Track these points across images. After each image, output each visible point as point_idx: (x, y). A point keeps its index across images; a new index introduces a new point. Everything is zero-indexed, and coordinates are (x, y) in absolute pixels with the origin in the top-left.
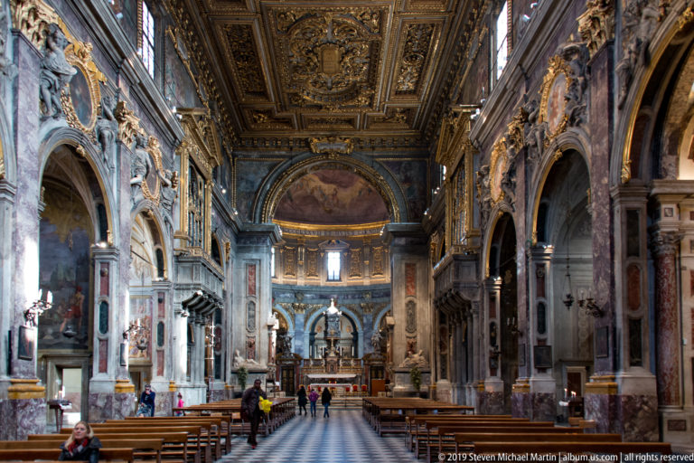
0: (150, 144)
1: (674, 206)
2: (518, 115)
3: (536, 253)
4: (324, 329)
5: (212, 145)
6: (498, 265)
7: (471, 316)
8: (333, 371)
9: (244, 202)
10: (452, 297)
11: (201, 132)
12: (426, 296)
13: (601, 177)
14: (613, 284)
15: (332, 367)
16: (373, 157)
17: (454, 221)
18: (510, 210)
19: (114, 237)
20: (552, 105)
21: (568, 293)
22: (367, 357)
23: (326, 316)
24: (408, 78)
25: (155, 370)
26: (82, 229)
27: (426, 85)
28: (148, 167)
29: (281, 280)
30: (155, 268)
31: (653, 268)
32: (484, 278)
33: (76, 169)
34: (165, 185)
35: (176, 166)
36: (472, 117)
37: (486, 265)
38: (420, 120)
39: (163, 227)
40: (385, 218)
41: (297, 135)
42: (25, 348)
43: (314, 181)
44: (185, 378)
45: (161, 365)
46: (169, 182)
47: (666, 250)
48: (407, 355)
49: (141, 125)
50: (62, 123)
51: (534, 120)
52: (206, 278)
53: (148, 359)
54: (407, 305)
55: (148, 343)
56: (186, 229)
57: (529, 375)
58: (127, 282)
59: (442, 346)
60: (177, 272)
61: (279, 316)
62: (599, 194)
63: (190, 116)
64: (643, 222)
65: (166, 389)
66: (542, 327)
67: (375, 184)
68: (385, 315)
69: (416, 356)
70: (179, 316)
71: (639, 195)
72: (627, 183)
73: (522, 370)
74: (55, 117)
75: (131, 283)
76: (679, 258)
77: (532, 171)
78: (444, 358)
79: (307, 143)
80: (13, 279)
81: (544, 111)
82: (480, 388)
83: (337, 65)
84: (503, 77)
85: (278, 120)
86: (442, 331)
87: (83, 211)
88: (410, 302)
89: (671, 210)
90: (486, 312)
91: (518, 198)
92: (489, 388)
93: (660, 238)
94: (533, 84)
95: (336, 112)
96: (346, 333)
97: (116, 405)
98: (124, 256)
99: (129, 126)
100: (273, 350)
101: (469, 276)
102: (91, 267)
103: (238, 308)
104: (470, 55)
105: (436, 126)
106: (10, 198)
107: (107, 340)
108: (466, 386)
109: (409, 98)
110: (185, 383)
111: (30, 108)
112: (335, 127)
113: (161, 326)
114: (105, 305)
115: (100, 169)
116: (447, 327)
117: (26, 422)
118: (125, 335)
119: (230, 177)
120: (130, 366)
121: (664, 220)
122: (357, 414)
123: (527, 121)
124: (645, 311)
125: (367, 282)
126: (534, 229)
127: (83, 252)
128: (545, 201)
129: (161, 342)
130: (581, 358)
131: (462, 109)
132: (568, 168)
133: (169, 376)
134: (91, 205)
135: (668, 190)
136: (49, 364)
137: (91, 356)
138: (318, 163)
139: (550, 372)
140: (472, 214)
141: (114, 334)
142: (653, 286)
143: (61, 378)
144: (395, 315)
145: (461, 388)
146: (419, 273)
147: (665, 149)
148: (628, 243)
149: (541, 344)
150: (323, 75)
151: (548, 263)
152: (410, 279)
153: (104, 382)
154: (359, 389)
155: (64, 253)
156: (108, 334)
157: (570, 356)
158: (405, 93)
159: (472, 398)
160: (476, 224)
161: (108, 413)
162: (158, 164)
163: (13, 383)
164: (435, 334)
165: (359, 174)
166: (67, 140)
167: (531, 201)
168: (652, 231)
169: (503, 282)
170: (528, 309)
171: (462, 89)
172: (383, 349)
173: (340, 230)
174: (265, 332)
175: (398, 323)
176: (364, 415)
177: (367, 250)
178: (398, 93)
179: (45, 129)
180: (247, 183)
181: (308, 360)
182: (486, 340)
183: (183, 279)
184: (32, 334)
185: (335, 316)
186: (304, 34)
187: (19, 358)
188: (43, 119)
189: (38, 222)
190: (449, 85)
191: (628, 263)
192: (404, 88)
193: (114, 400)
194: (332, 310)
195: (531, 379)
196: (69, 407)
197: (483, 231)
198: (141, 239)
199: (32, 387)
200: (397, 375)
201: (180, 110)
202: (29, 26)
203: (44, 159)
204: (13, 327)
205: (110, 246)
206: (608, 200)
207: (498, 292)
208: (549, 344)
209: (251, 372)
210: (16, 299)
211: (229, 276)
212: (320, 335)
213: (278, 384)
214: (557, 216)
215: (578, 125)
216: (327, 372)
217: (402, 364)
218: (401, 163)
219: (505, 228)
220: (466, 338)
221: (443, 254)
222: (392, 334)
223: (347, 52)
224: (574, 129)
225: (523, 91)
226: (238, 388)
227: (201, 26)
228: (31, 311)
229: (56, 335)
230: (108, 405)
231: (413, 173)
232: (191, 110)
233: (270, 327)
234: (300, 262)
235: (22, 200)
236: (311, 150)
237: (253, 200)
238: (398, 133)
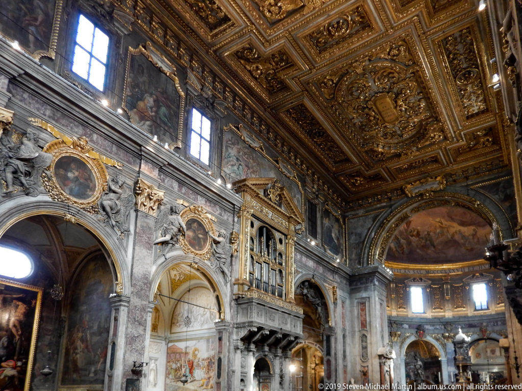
16: (467, 186)
24: (474, 98)
34: (218, 243)
46: (221, 240)
83: (395, 110)
95: (414, 155)
109: (483, 117)
138: (415, 205)
150: (388, 125)
158: (477, 114)
165: (458, 205)
178: (471, 117)
180: (355, 235)
192: (475, 109)
223: (397, 95)
234: (447, 297)
236: (407, 196)
237: (361, 248)
238: (489, 157)
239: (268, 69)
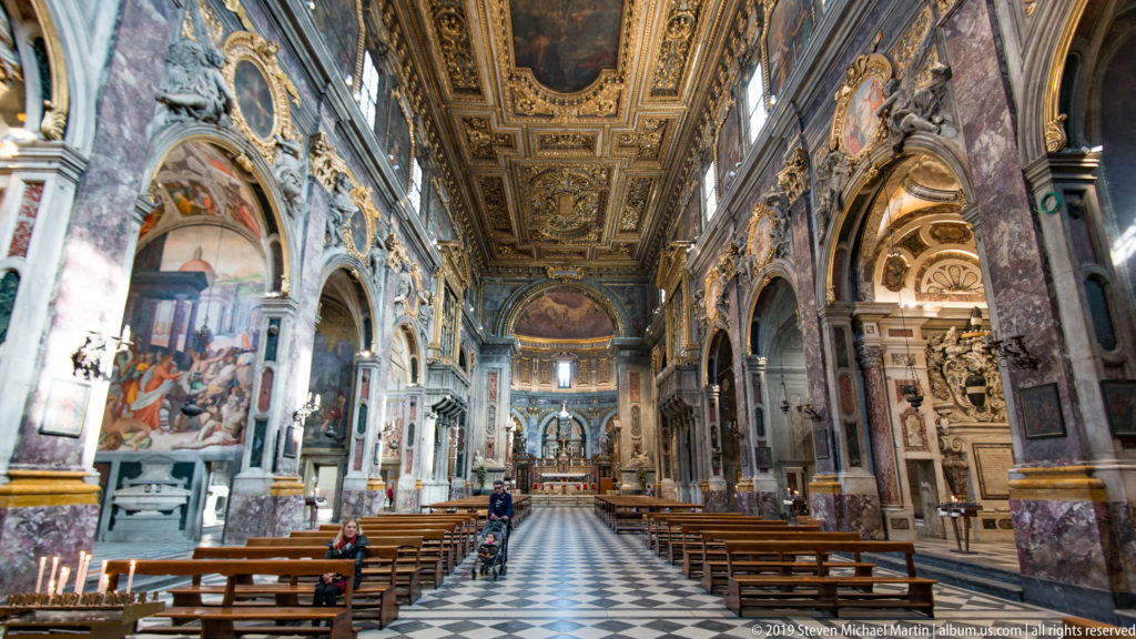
0: (413, 269)
1: (875, 325)
2: (729, 249)
3: (752, 363)
4: (555, 430)
5: (464, 271)
6: (715, 375)
7: (693, 420)
8: (564, 470)
9: (489, 319)
10: (676, 402)
11: (455, 260)
12: (650, 401)
13: (809, 299)
14: (827, 392)
15: (564, 467)
16: (600, 282)
17: (674, 336)
18: (725, 327)
19: (376, 347)
20: (758, 241)
21: (784, 399)
22: (595, 457)
23: (559, 420)
24: (631, 220)
25: (403, 468)
26: (348, 340)
27: (645, 225)
28: (410, 288)
29: (518, 386)
30: (409, 375)
31: (861, 378)
32: (703, 386)
33: (349, 289)
34: (423, 303)
35: (433, 287)
36: (688, 250)
37: (705, 375)
38: (640, 253)
39: (419, 339)
40: (610, 333)
41: (536, 264)
42: (290, 448)
43: (548, 303)
44: (431, 476)
45: (410, 463)
46: (427, 301)
47: (871, 362)
48: (633, 456)
49: (407, 254)
50: (342, 250)
51: (743, 253)
52: (455, 384)
53: (397, 458)
54: (632, 410)
55: (399, 443)
56: (439, 340)
57: (752, 475)
58: (385, 387)
59: (666, 447)
60: (429, 378)
61: (516, 419)
62: (808, 313)
63: (447, 247)
64: (849, 338)
65: (412, 486)
66: (761, 431)
67: (603, 305)
68: (611, 419)
69: (641, 456)
70: (428, 418)
71: (844, 315)
72: (832, 304)
73: (745, 470)
74: (336, 246)
75: (388, 389)
76: (884, 370)
77: (743, 294)
78: (667, 459)
79: (544, 270)
80: (287, 383)
81: (751, 245)
82: (705, 486)
83: (572, 209)
84: (713, 219)
85: (520, 252)
86: (665, 433)
87: (352, 325)
88: (635, 407)
89: (873, 327)
90: (707, 416)
91: (732, 316)
92: (713, 487)
93: (865, 352)
94: (740, 225)
95: (569, 245)
96: (575, 435)
97: (367, 501)
98: (384, 364)
99: (397, 254)
100: (511, 450)
101: (690, 384)
102: (354, 373)
103: (479, 411)
104: (683, 202)
105: (655, 257)
106: (291, 312)
107: (363, 440)
108: (691, 485)
109: (632, 235)
110: (431, 481)
111: (317, 238)
112: (568, 257)
113: (412, 427)
114: (364, 407)
115: (370, 289)
116: (669, 429)
117: (284, 519)
118: (379, 435)
119: (477, 297)
120: (383, 465)
121: (866, 336)
122: (590, 512)
123: (736, 253)
124: (859, 416)
125: (594, 389)
126: (749, 343)
127: (347, 360)
128: (757, 319)
129: (411, 442)
130: (798, 459)
131: (678, 244)
132: (775, 293)
133: (417, 474)
134: (359, 319)
135: (868, 311)
136: (308, 462)
137: (347, 455)
138: (553, 287)
139: (771, 472)
140: (690, 330)
141: (370, 435)
142: (863, 394)
143: (317, 475)
144: (622, 419)
145: (686, 487)
146: (642, 382)
147: (861, 277)
148: (838, 356)
149: (761, 446)
150: (559, 216)
151: (762, 373)
152: (634, 386)
153: (357, 480)
154: (589, 487)
155: (330, 360)
156: (365, 434)
157: (788, 457)
158: (628, 231)
159: (697, 497)
160: (694, 339)
161: (359, 509)
162: (419, 286)
163: (276, 480)
164: (658, 436)
165: (589, 296)
166: (344, 265)
167: (744, 320)
168: (857, 345)
169: (721, 389)
170: (747, 413)
171: (677, 229)
172: (610, 450)
174: (504, 433)
175: (624, 426)
176: (596, 513)
177: (594, 361)
178: (622, 231)
179: (328, 254)
181: (541, 460)
182: (708, 441)
183: (434, 385)
184: (298, 435)
185: (566, 419)
186: (545, 184)
187: (285, 456)
188: (326, 247)
189: (313, 333)
190: (666, 226)
191: (839, 373)
192: (628, 227)
193: (365, 497)
194: (564, 414)
195: (755, 478)
196: (324, 503)
197: (701, 345)
198: (399, 349)
199: (293, 484)
200: (624, 474)
201: (440, 242)
202: (323, 173)
203: (324, 280)
204: (281, 427)
205: (373, 355)
206: (816, 318)
207: (717, 398)
208: (768, 445)
209: (490, 471)
210: (286, 402)
211: (473, 383)
212: (552, 436)
213: (514, 482)
214: (768, 332)
215: (783, 257)
216: (559, 471)
217: (629, 464)
218: (625, 287)
219: (721, 343)
220: (689, 439)
221: (664, 365)
222: (619, 436)
223: (580, 198)
224: (780, 260)
225: (731, 230)
226: (477, 486)
227: (460, 177)
228: (299, 412)
229: (316, 435)
230: (360, 503)
231: (635, 296)
232: (448, 242)
233: (508, 429)
234: (535, 372)
235: (302, 314)
236: (547, 276)
237: (496, 317)
238: (621, 263)
239: (484, 139)
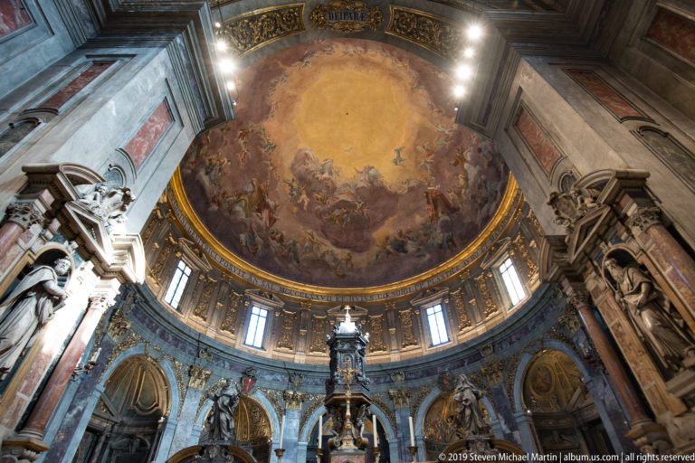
29: (271, 353)
173: (356, 295)
177: (391, 316)
234: (302, 332)
